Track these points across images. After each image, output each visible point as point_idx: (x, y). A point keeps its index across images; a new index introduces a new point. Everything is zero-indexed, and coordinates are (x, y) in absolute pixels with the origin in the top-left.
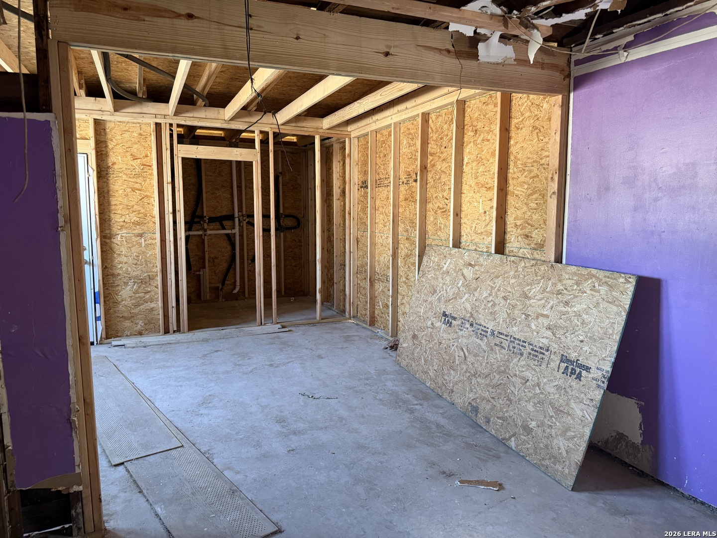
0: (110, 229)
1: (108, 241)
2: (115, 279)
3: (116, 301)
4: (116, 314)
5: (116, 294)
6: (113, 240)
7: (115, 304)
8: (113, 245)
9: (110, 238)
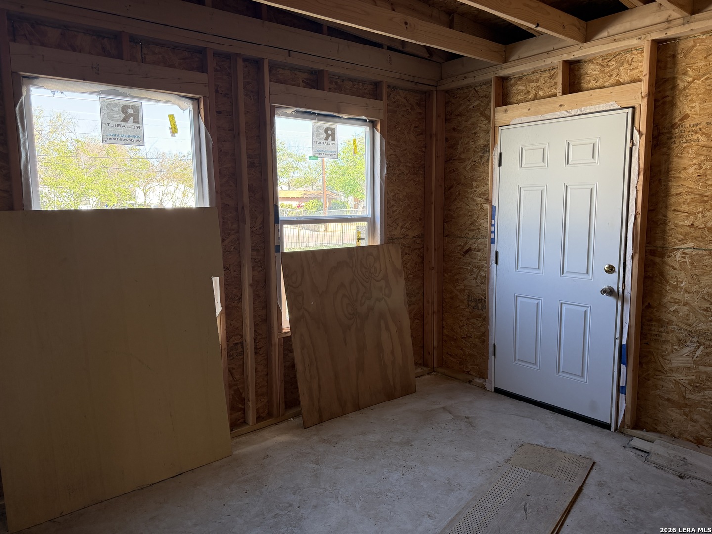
0: (664, 240)
1: (658, 260)
2: (662, 329)
3: (660, 369)
4: (658, 392)
5: (662, 356)
6: (666, 258)
7: (658, 373)
8: (666, 268)
9: (662, 255)
